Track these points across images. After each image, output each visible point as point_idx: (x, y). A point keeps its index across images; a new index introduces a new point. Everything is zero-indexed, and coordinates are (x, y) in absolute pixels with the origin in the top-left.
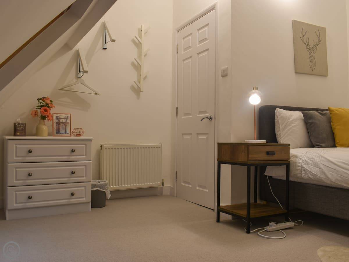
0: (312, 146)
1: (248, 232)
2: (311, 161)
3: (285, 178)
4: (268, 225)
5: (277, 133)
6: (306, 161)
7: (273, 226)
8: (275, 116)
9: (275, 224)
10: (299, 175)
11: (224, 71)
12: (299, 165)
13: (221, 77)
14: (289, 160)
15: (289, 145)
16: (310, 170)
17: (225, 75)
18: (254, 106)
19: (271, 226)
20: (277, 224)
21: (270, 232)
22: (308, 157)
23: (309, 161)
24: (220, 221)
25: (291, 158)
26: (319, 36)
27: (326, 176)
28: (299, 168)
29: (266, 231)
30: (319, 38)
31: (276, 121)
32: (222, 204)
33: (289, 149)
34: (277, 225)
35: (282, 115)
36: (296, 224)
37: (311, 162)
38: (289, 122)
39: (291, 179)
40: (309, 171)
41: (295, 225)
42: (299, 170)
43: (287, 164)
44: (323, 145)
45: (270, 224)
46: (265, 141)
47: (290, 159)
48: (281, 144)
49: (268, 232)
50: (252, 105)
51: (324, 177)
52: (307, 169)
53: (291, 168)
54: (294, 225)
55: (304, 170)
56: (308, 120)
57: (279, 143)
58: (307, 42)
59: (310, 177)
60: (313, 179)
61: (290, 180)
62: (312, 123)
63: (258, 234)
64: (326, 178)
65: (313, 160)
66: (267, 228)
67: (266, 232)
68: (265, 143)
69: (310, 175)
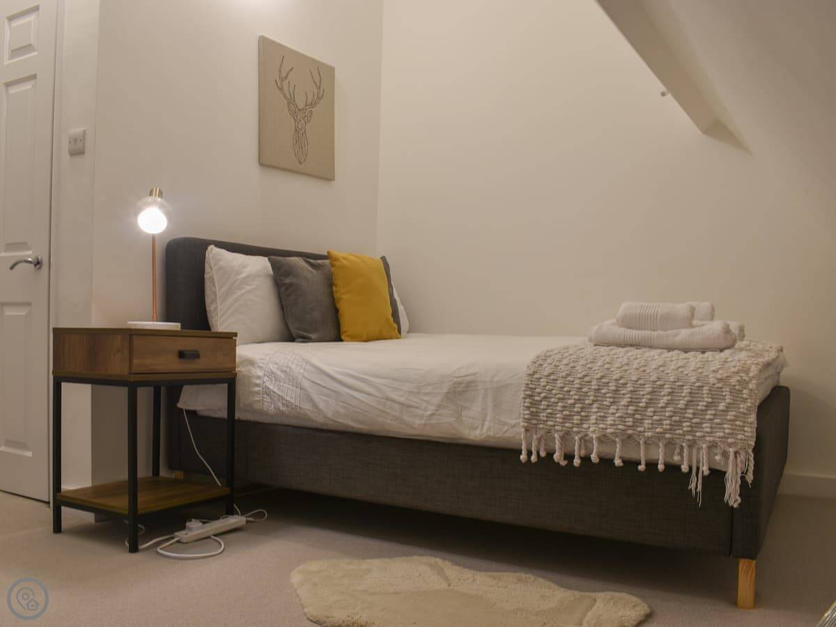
0: (290, 337)
1: (134, 549)
2: (282, 371)
3: (224, 414)
4: (183, 528)
5: (210, 308)
6: (272, 372)
7: (196, 528)
8: (207, 266)
9: (201, 524)
10: (257, 406)
11: (75, 140)
12: (258, 382)
13: (69, 156)
14: (235, 370)
15: (236, 334)
16: (280, 393)
17: (78, 151)
18: (154, 238)
19: (191, 529)
20: (204, 523)
21: (186, 543)
22: (276, 364)
23: (279, 373)
24: (62, 530)
25: (239, 366)
26: (318, 85)
27: (315, 405)
28: (257, 389)
29: (178, 542)
30: (319, 88)
31: (206, 276)
32: (66, 486)
33: (235, 346)
34: (206, 525)
35: (222, 263)
36: (251, 519)
37: (283, 375)
38: (237, 283)
39: (238, 415)
40: (279, 395)
41: (247, 522)
42: (258, 393)
43: (229, 380)
44: (313, 336)
45: (188, 524)
46: (179, 324)
47: (237, 369)
48: (218, 333)
49: (183, 543)
50: (148, 235)
51: (311, 409)
52: (274, 392)
53: (240, 389)
54: (245, 523)
55: (268, 392)
56: (283, 278)
57: (213, 331)
58: (292, 94)
59: (281, 408)
60: (287, 412)
61: (236, 418)
62: (291, 285)
63: (158, 553)
64: (315, 410)
65: (288, 370)
66: (181, 535)
67: (179, 544)
68: (179, 329)
69: (280, 404)
